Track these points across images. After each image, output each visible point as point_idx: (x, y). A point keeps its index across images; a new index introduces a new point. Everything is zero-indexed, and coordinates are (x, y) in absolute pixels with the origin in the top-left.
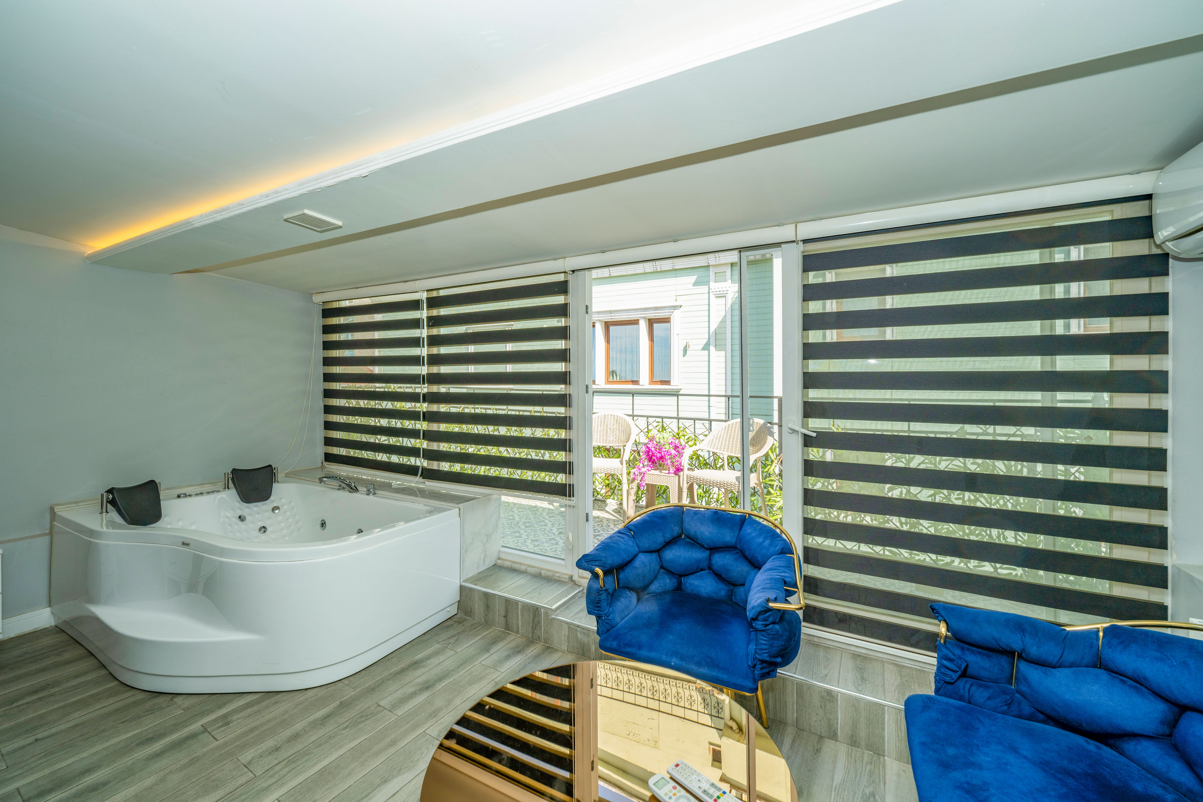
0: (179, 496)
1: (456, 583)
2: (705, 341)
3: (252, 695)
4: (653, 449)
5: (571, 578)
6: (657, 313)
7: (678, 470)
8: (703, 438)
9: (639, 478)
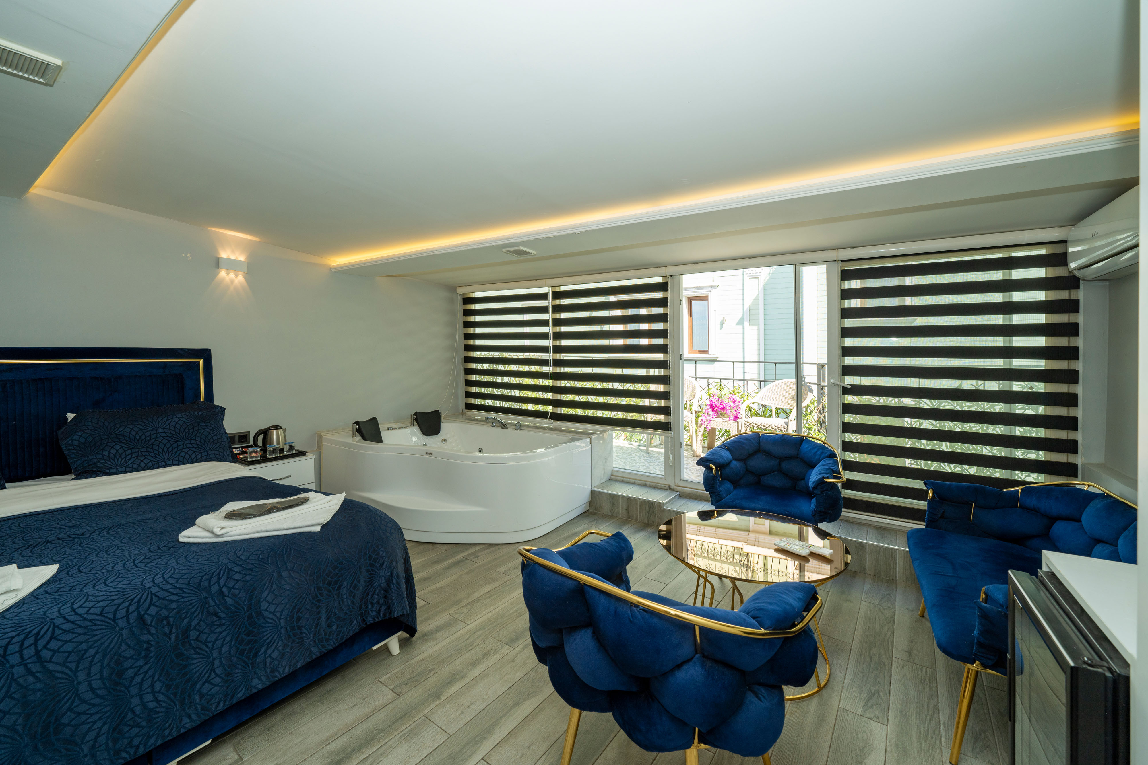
0: (388, 429)
1: (588, 488)
2: (740, 316)
3: (481, 545)
4: (716, 402)
5: (669, 486)
6: (696, 292)
7: (736, 418)
8: (755, 394)
9: (706, 423)
